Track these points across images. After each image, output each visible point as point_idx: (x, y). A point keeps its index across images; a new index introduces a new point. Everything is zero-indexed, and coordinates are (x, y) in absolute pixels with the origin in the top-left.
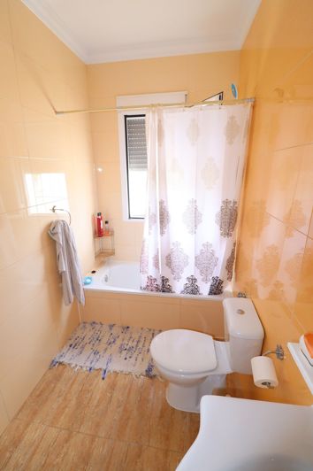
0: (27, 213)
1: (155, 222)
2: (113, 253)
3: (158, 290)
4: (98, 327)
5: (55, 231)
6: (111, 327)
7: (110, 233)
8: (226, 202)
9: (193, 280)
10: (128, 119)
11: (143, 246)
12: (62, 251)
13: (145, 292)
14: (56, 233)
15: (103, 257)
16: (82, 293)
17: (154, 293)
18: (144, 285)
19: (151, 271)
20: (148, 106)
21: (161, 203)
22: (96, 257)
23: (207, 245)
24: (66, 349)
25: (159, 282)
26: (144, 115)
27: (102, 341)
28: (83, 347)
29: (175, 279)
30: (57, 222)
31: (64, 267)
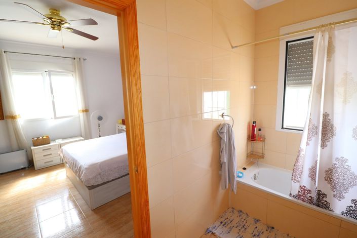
0: (202, 117)
1: (316, 134)
2: (262, 157)
4: (244, 216)
5: (222, 131)
6: (257, 221)
7: (262, 139)
10: (289, 44)
11: (299, 156)
12: (225, 146)
13: (295, 200)
14: (223, 133)
15: (254, 158)
16: (235, 183)
17: (307, 204)
18: (295, 193)
19: (306, 181)
20: (318, 27)
21: (325, 116)
22: (247, 157)
24: (217, 224)
25: (314, 195)
26: (313, 37)
27: (247, 230)
28: (231, 228)
29: (334, 196)
30: (224, 125)
31: (225, 159)
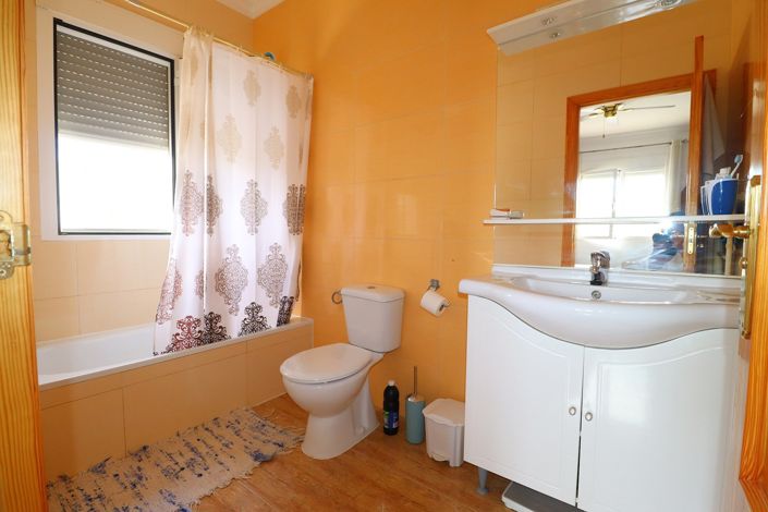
3: (200, 341)
8: (293, 188)
9: (254, 309)
10: (59, 27)
23: (276, 248)
25: (204, 325)
29: (230, 312)
